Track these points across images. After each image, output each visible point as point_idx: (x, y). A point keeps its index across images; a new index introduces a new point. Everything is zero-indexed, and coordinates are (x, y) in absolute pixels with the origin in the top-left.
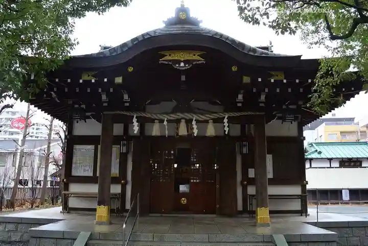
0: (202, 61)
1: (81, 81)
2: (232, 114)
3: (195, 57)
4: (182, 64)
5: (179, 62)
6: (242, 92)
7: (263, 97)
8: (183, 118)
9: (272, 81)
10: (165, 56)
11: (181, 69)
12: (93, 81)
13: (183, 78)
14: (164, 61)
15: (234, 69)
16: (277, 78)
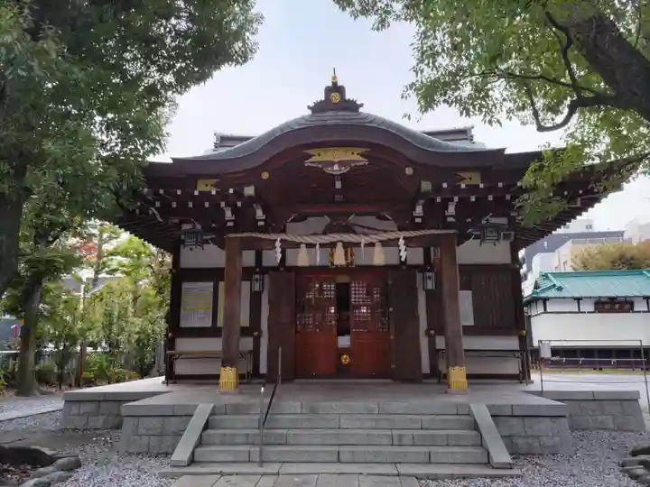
0: (364, 162)
1: (196, 193)
2: (408, 234)
3: (354, 156)
4: (336, 167)
5: (332, 164)
6: (422, 202)
7: (451, 209)
8: (339, 241)
9: (463, 186)
10: (311, 156)
11: (334, 173)
12: (214, 193)
13: (338, 185)
14: (311, 162)
15: (409, 171)
16: (469, 182)
